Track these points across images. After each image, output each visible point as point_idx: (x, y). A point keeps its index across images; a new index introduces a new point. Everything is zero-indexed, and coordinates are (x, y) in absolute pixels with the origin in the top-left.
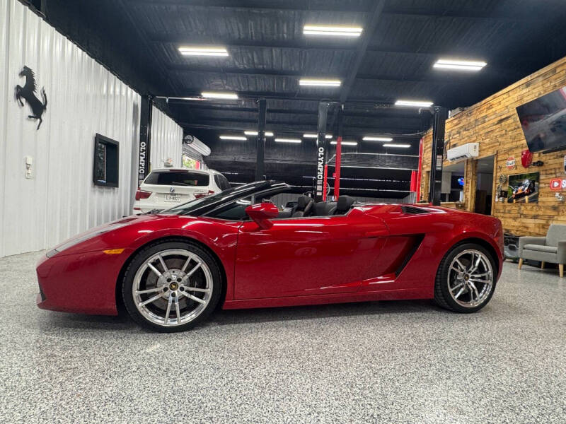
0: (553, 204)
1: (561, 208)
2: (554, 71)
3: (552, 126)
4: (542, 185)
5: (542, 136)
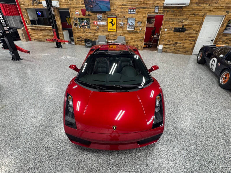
0: (95, 29)
1: (98, 30)
3: (95, 4)
4: (91, 23)
5: (92, 6)
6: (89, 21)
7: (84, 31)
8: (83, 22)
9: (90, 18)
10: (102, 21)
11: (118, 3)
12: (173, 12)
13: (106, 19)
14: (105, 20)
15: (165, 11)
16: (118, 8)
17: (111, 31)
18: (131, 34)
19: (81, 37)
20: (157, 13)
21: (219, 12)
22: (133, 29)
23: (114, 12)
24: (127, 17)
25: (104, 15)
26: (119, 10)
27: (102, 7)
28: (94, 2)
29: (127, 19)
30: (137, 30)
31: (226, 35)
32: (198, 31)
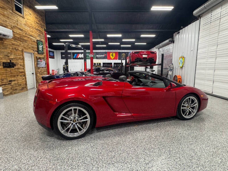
21: (30, 50)
31: (39, 68)
32: (24, 66)
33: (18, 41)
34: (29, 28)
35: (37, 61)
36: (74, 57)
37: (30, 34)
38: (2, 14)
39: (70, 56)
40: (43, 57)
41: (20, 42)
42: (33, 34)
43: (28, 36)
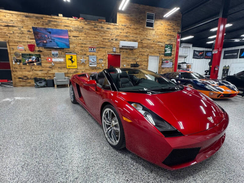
0: (49, 66)
1: (53, 68)
2: (42, 18)
3: (50, 40)
4: (42, 59)
5: (45, 42)
6: (40, 57)
7: (31, 69)
8: (30, 58)
9: (41, 55)
10: (58, 57)
11: (77, 42)
12: (127, 52)
13: (64, 56)
14: (62, 57)
15: (121, 51)
16: (78, 46)
17: (71, 68)
18: (93, 71)
19: (26, 77)
20: (115, 52)
21: (155, 54)
22: (96, 66)
23: (74, 50)
24: (88, 55)
25: (60, 52)
26: (79, 48)
27: (59, 43)
28: (48, 38)
29: (88, 56)
30: (99, 66)
31: (163, 68)
32: (147, 66)
33: (145, 49)
34: (158, 37)
35: (162, 63)
36: (242, 55)
37: (159, 41)
38: (135, 33)
39: (236, 54)
40: (171, 58)
41: (146, 49)
42: (162, 40)
43: (156, 43)
